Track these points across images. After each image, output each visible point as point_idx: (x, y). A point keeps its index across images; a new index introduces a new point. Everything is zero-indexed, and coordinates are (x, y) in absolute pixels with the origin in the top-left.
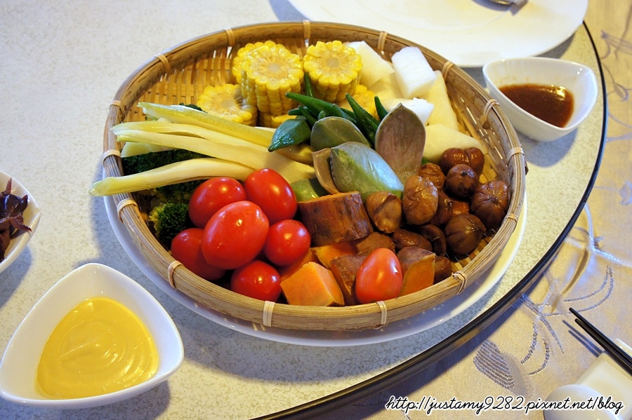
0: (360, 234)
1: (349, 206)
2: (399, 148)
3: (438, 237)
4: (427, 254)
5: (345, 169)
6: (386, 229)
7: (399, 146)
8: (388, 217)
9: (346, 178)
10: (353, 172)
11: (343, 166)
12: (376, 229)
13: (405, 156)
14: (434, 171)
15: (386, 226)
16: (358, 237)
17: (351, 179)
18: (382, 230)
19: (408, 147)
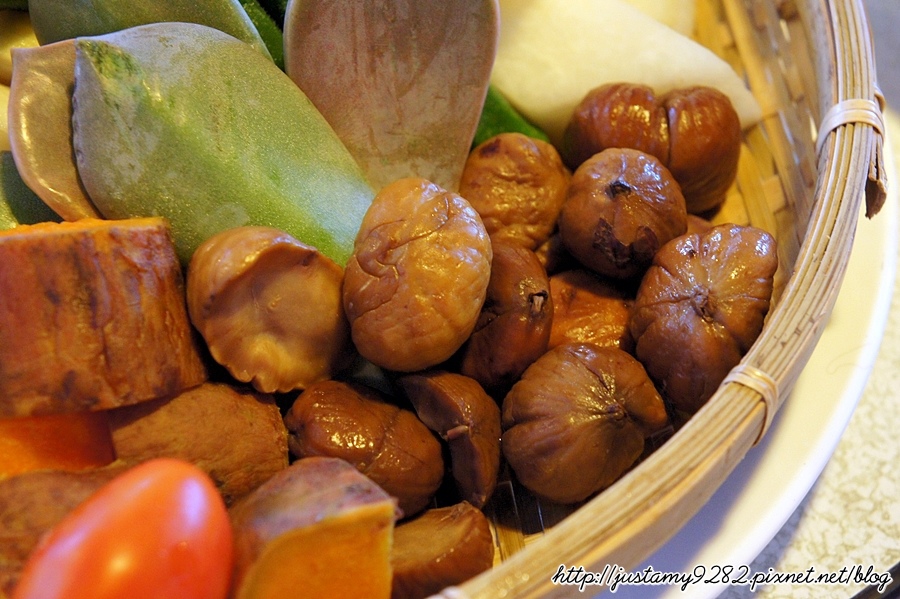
0: (125, 389)
1: (93, 275)
2: (388, 66)
3: (463, 428)
4: (365, 495)
5: (122, 126)
6: (262, 377)
7: (387, 56)
8: (275, 328)
9: (122, 161)
10: (151, 142)
11: (114, 112)
12: (218, 374)
13: (411, 96)
14: (524, 168)
15: (260, 364)
16: (110, 400)
17: (141, 168)
18: (244, 376)
19: (425, 64)
